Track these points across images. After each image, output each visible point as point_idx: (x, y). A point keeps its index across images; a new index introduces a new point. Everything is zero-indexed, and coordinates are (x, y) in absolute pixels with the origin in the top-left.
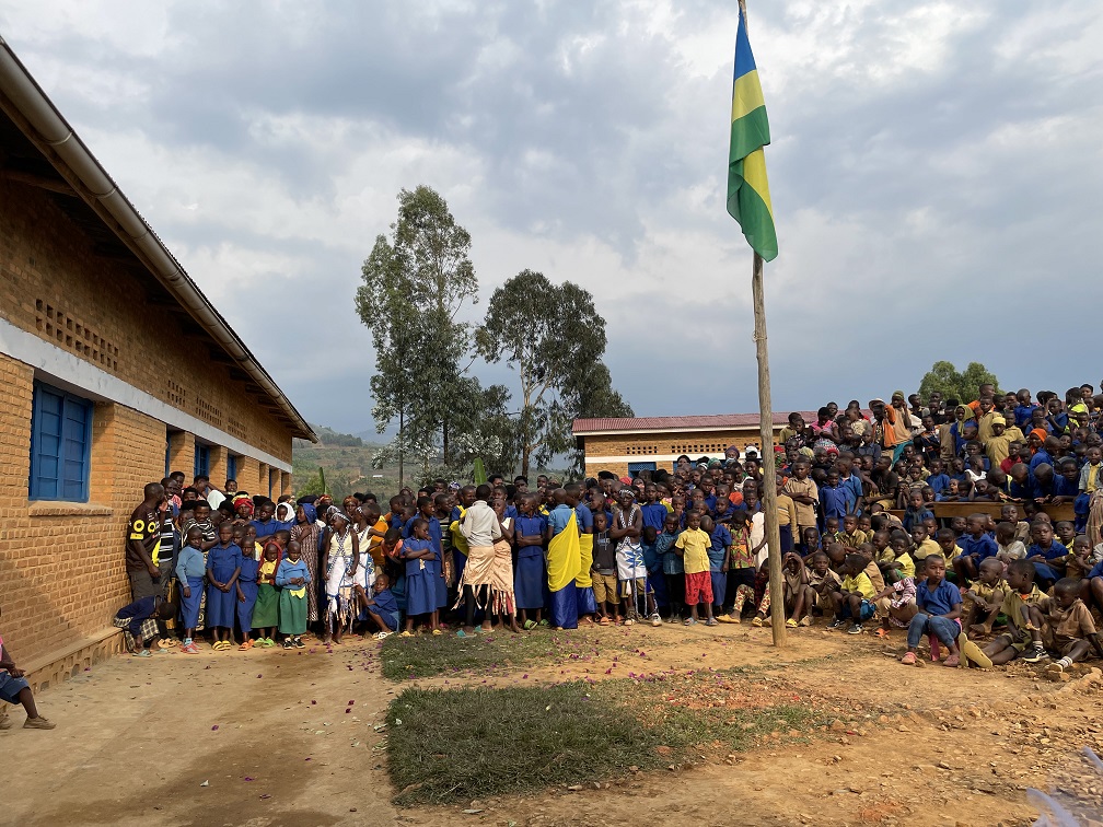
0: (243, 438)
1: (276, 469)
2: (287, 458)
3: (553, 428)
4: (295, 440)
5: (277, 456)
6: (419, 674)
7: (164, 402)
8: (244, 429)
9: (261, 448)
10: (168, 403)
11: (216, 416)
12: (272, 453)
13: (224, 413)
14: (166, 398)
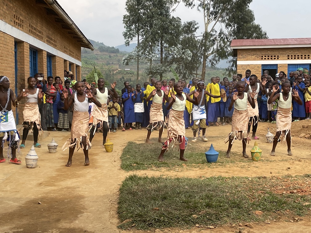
0: (55, 46)
1: (73, 64)
2: (78, 58)
3: (220, 45)
4: (82, 48)
5: (73, 56)
6: (138, 169)
7: (12, 26)
8: (55, 41)
9: (65, 52)
10: (15, 26)
11: (40, 34)
12: (70, 55)
13: (44, 33)
14: (13, 24)
